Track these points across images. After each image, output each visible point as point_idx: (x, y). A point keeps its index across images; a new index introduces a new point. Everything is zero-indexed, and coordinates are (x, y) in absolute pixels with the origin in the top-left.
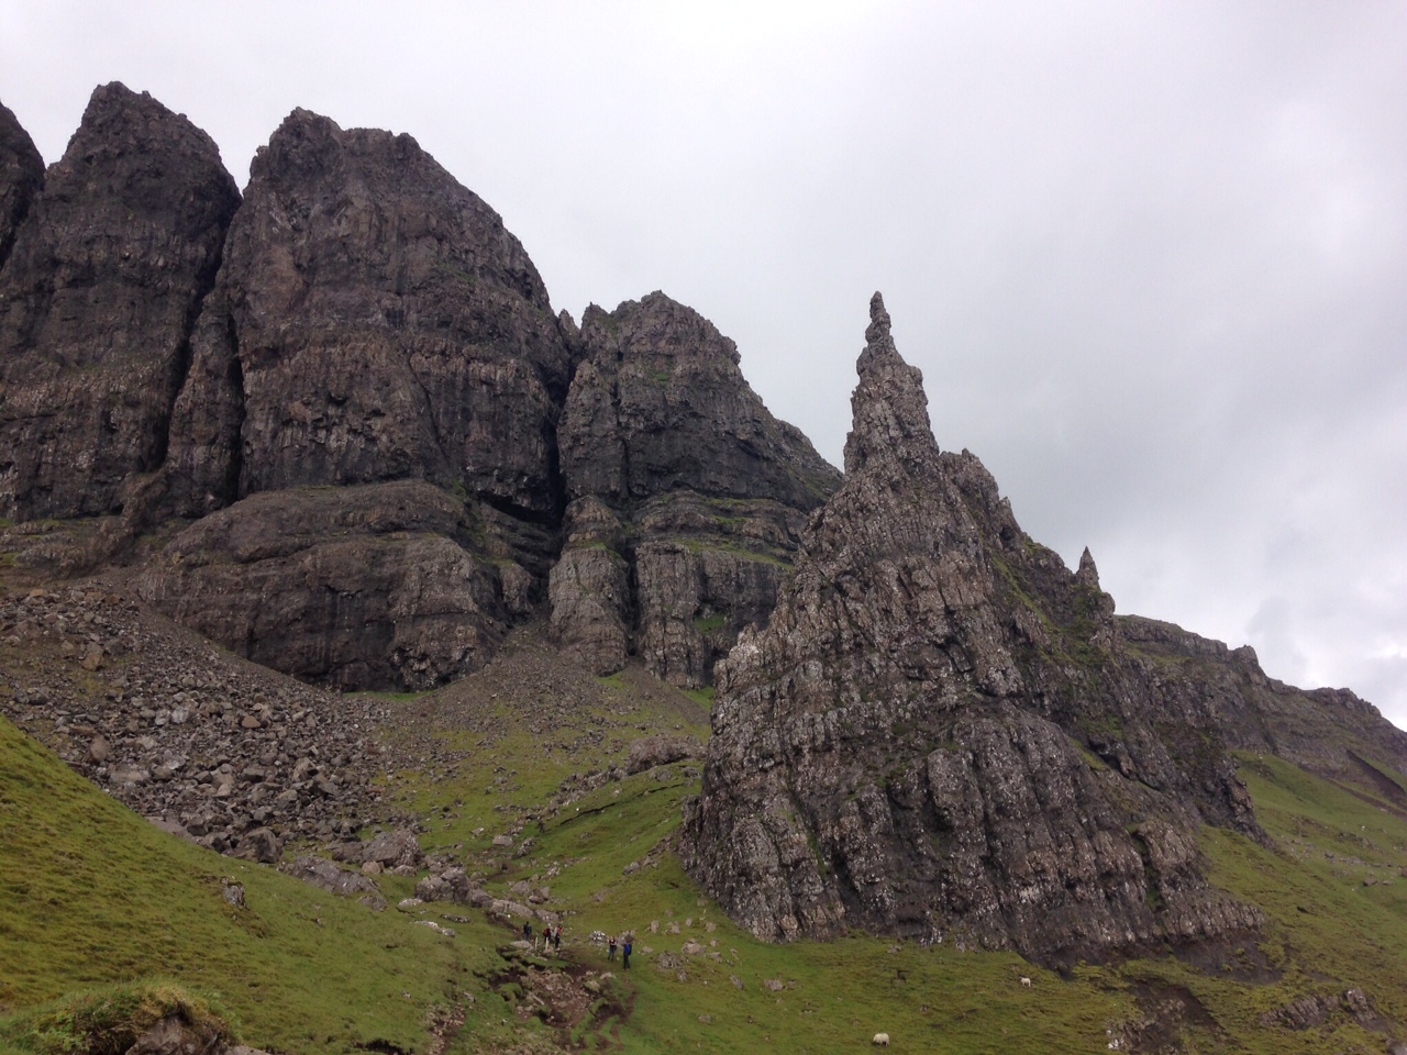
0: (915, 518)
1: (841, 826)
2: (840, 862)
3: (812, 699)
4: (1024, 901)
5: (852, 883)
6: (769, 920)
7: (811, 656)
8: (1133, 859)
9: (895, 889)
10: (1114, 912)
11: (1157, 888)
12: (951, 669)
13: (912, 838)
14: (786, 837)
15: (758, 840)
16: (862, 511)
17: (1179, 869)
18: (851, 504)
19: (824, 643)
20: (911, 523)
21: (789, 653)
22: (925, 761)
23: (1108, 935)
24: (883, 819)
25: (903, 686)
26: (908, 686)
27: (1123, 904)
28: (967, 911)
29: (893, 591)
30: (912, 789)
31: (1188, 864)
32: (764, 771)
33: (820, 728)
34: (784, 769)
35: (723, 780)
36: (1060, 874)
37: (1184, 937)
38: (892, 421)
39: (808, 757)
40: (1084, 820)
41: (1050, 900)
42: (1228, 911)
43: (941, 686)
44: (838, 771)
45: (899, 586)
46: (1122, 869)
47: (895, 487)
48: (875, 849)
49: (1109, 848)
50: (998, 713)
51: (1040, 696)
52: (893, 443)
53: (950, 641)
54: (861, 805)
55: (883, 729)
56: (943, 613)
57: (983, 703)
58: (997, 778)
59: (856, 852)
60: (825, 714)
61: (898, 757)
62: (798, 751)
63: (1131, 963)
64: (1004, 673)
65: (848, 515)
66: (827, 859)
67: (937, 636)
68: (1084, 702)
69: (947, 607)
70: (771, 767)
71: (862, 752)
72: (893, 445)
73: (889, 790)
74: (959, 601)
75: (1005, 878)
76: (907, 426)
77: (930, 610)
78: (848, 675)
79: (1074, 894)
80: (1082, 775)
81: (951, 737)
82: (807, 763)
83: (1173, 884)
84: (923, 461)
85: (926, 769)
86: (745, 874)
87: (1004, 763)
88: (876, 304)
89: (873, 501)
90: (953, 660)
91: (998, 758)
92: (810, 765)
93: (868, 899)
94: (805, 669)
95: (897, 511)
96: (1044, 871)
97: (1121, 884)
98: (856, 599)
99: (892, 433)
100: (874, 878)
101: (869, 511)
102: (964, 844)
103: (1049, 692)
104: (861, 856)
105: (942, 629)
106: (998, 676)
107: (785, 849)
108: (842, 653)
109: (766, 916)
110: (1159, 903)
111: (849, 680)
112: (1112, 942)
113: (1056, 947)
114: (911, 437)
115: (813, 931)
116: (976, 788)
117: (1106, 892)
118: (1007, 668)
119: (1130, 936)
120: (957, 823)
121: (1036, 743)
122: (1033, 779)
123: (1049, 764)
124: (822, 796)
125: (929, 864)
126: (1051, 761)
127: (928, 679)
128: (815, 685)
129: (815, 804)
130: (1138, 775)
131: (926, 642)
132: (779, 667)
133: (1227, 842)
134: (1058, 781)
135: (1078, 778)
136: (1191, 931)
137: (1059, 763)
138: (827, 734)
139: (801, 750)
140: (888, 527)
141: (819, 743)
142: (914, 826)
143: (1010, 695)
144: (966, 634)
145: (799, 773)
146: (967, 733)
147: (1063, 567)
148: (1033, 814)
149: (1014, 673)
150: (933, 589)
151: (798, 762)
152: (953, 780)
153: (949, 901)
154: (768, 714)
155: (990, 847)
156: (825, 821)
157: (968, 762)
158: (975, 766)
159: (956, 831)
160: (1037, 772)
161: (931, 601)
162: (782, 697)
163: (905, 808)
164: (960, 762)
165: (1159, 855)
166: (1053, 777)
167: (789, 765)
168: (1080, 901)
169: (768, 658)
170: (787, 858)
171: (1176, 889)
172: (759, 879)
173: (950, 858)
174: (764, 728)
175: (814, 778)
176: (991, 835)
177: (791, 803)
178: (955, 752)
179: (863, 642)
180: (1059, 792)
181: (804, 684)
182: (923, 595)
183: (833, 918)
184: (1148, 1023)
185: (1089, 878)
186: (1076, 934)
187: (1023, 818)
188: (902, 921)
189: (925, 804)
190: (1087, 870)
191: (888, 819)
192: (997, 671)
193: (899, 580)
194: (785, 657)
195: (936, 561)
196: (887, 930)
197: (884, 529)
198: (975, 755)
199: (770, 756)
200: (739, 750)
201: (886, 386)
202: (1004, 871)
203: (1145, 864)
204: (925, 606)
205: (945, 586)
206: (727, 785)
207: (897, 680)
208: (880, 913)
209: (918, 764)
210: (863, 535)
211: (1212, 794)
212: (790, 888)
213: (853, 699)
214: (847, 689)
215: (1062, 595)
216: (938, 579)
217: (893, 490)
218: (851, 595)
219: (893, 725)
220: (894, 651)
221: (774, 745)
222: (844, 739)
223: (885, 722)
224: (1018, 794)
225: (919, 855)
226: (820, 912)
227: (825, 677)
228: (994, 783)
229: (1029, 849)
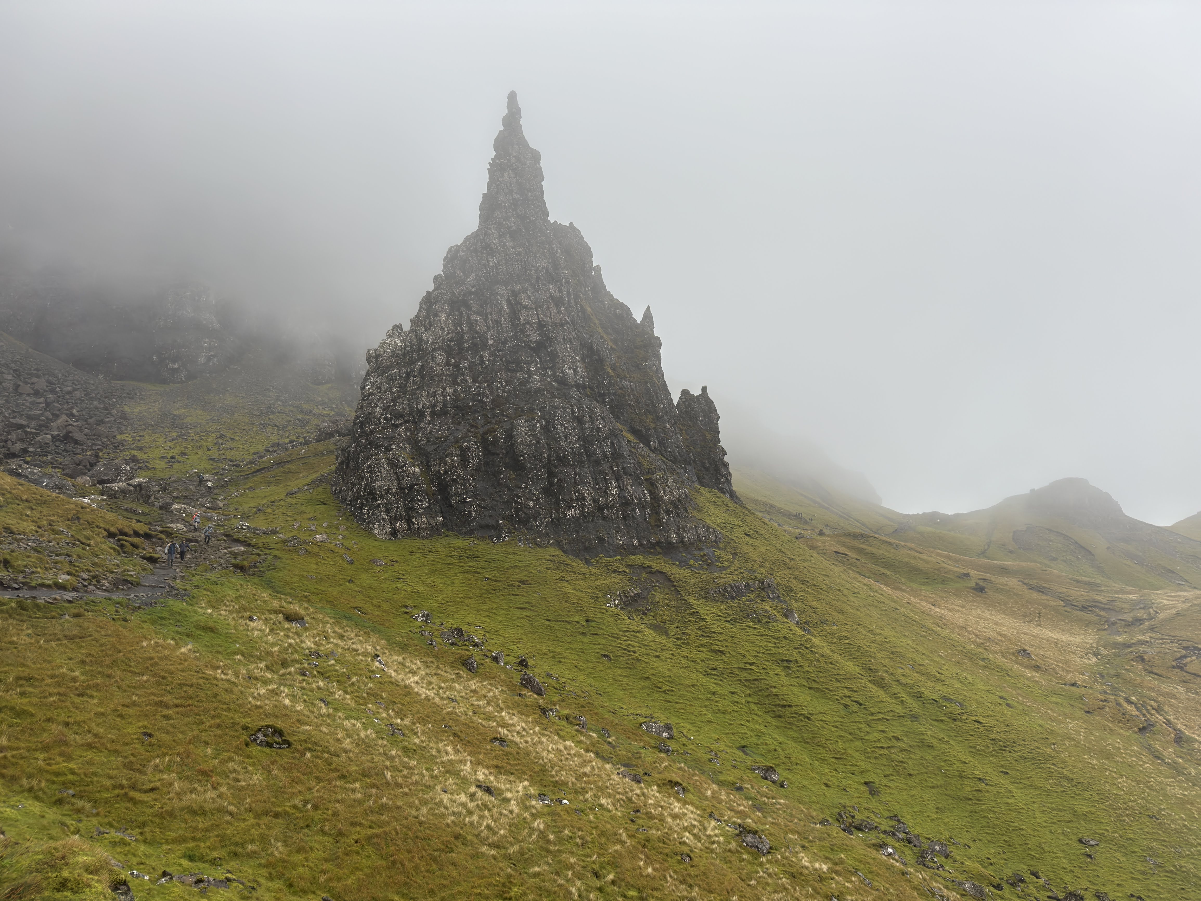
0: (524, 257)
1: (445, 463)
2: (443, 488)
3: (436, 379)
4: (568, 517)
5: (450, 501)
6: (387, 525)
7: (439, 349)
8: (644, 495)
9: (480, 506)
10: (627, 526)
11: (658, 513)
12: (539, 366)
13: (496, 474)
14: (404, 469)
15: (383, 470)
16: (486, 249)
17: (672, 502)
18: (479, 244)
19: (450, 341)
20: (521, 262)
21: (423, 346)
22: (512, 424)
23: (621, 540)
24: (476, 460)
25: (504, 375)
26: (507, 375)
27: (634, 522)
28: (528, 522)
29: (503, 307)
30: (499, 441)
31: (679, 501)
32: (396, 426)
33: (439, 398)
34: (410, 425)
35: (365, 431)
36: (595, 501)
37: (670, 543)
38: (515, 187)
39: (428, 418)
40: (615, 469)
41: (585, 517)
42: (700, 530)
43: (531, 377)
44: (449, 427)
45: (507, 305)
46: (636, 501)
47: (513, 235)
48: (468, 479)
49: (629, 488)
50: (565, 396)
52: (515, 204)
53: (540, 346)
54: (462, 450)
55: (486, 402)
56: (536, 325)
57: (557, 389)
58: (560, 437)
59: (455, 481)
60: (444, 389)
61: (494, 421)
62: (422, 413)
63: (633, 558)
64: (574, 370)
65: (475, 251)
66: (433, 485)
67: (531, 341)
68: (632, 403)
69: (540, 322)
70: (401, 424)
71: (470, 417)
73: (484, 441)
74: (548, 319)
75: (558, 502)
76: (525, 191)
77: (528, 323)
78: (464, 364)
79: (602, 514)
80: (619, 442)
81: (532, 409)
82: (427, 422)
83: (667, 512)
84: (536, 220)
85: (511, 429)
86: (372, 494)
87: (566, 428)
88: (512, 97)
89: (494, 242)
90: (540, 359)
91: (562, 425)
92: (429, 423)
93: (461, 512)
94: (433, 358)
95: (512, 251)
96: (584, 498)
97: (634, 510)
98: (477, 313)
99: (515, 196)
100: (466, 499)
101: (491, 249)
102: (532, 479)
104: (458, 484)
105: (535, 337)
106: (570, 372)
107: (403, 477)
108: (463, 349)
109: (384, 522)
110: (658, 523)
111: (465, 368)
112: (623, 545)
113: (585, 546)
114: (528, 200)
115: (418, 532)
116: (544, 443)
117: (623, 515)
118: (577, 367)
119: (635, 542)
120: (529, 465)
121: (589, 417)
122: (586, 440)
124: (435, 444)
125: (507, 491)
126: (598, 430)
127: (522, 371)
128: (439, 369)
129: (430, 449)
130: (660, 451)
131: (523, 345)
132: (415, 355)
133: (709, 495)
134: (601, 442)
135: (616, 443)
136: (674, 540)
137: (603, 430)
138: (445, 402)
139: (424, 412)
140: (504, 262)
141: (438, 408)
142: (498, 466)
143: (577, 385)
144: (551, 342)
145: (421, 428)
146: (543, 407)
147: (632, 317)
148: (581, 462)
149: (581, 371)
150: (532, 309)
151: (421, 421)
152: (529, 436)
153: (517, 515)
154: (403, 388)
155: (549, 482)
156: (434, 460)
157: (542, 427)
158: (547, 429)
159: (527, 470)
160: (588, 435)
161: (529, 316)
162: (414, 376)
163: (494, 454)
164: (536, 426)
165: (662, 494)
166: (598, 440)
167: (414, 422)
168: (605, 519)
169: (408, 349)
170: (405, 483)
171: (669, 515)
172: (381, 497)
173: (521, 488)
174: (399, 397)
175: (431, 432)
176: (551, 474)
177: (413, 448)
178: (533, 419)
179: (479, 343)
180: (602, 449)
181: (431, 368)
182: (524, 312)
183: (433, 523)
184: (636, 592)
185: (614, 505)
186: (601, 540)
187: (574, 465)
188: (482, 527)
189: (507, 452)
190: (612, 500)
191: (480, 461)
192: (569, 368)
193: (509, 301)
194: (420, 349)
195: (536, 289)
196: (471, 533)
197: (501, 262)
198: (547, 422)
199: (401, 416)
200: (378, 411)
201: (513, 160)
202: (557, 498)
203: (652, 499)
204: (524, 320)
205: (540, 307)
206: (367, 435)
207: (500, 370)
208: (468, 521)
209: (506, 426)
210: (484, 265)
211: (707, 469)
212: (405, 504)
213: (466, 381)
214: (463, 374)
215: (629, 334)
216: (536, 302)
217: (511, 236)
218: (474, 309)
219: (493, 400)
220: (499, 351)
221: (404, 409)
222: (457, 407)
223: (487, 398)
224: (572, 449)
225: (500, 484)
226: (424, 520)
227: (448, 364)
228: (558, 440)
229: (576, 484)
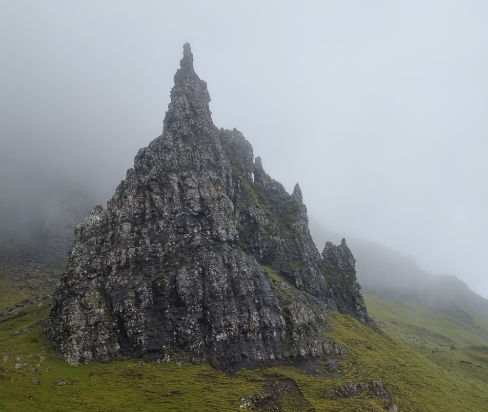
0: (191, 153)
1: (123, 304)
2: (121, 323)
3: (123, 242)
4: (218, 340)
5: (126, 333)
6: (77, 354)
7: (126, 221)
8: (280, 320)
9: (149, 336)
10: (266, 345)
11: (291, 334)
12: (200, 228)
13: (162, 310)
14: (92, 310)
15: (76, 312)
16: (164, 149)
17: (304, 326)
18: (160, 146)
19: (135, 215)
20: (189, 156)
21: (115, 220)
22: (177, 272)
23: (260, 356)
24: (147, 300)
25: (174, 237)
26: (177, 237)
27: (271, 342)
28: (186, 346)
29: (174, 188)
30: (166, 285)
31: (309, 324)
32: (91, 279)
33: (124, 257)
34: (101, 278)
35: (68, 285)
36: (239, 327)
37: (300, 357)
38: (187, 106)
39: (114, 271)
40: (257, 301)
41: (232, 339)
42: (326, 346)
43: (194, 237)
44: (129, 277)
45: (178, 187)
46: (274, 325)
47: (184, 138)
48: (140, 316)
49: (268, 315)
50: (219, 250)
51: (258, 248)
52: (187, 117)
53: (201, 214)
54: (137, 294)
55: (159, 257)
56: (198, 200)
57: (213, 245)
58: (213, 280)
59: (130, 317)
60: (128, 249)
61: (163, 271)
62: (110, 268)
63: (269, 369)
64: (227, 230)
65: (157, 151)
66: (115, 322)
67: (194, 211)
68: (282, 253)
69: (201, 197)
70: (94, 278)
71: (146, 269)
72: (187, 118)
73: (154, 286)
74: (208, 195)
75: (210, 329)
76: (195, 109)
77: (192, 198)
78: (145, 231)
79: (246, 336)
80: (260, 281)
81: (193, 261)
82: (113, 274)
83: (299, 332)
84: (203, 127)
85: (175, 276)
86: (68, 331)
87: (218, 273)
88: (187, 48)
89: (170, 144)
90: (201, 223)
91: (215, 271)
92: (115, 275)
93: (134, 341)
94: (122, 227)
95: (183, 149)
96: (230, 325)
97: (272, 332)
98: (157, 194)
99: (187, 112)
100: (138, 330)
101: (168, 149)
102: (190, 312)
103: (262, 247)
104: (132, 319)
105: (197, 208)
106: (224, 231)
107: (91, 317)
108: (144, 220)
109: (75, 352)
110: (291, 341)
111: (145, 233)
112: (262, 360)
113: (230, 362)
114: (197, 115)
115: (100, 359)
116: (200, 285)
117: (263, 336)
118: (229, 228)
119: (272, 357)
120: (188, 302)
121: (237, 264)
122: (233, 282)
123: (242, 274)
124: (118, 290)
125: (170, 323)
126: (244, 273)
127: (188, 233)
128: (125, 235)
129: (113, 294)
130: (305, 288)
131: (189, 214)
132: (109, 227)
133: (343, 320)
134: (246, 282)
135: (257, 281)
136: (303, 354)
137: (248, 273)
138: (128, 259)
139: (111, 267)
140: (176, 157)
141: (122, 264)
142: (164, 304)
143: (229, 242)
144: (210, 211)
145: (108, 280)
146: (201, 259)
147: (285, 191)
148: (229, 298)
149: (234, 231)
150: (195, 188)
151: (109, 274)
152: (188, 280)
153: (177, 340)
154: (98, 251)
155: (203, 314)
156: (116, 302)
157: (199, 273)
158: (203, 275)
159: (187, 306)
160: (235, 277)
161: (193, 194)
162: (107, 242)
163: (161, 295)
164: (194, 272)
165: (295, 318)
166: (243, 280)
167: (104, 275)
168: (247, 340)
169: (104, 222)
170: (91, 322)
171: (300, 335)
172: (74, 333)
173: (181, 320)
174: (95, 257)
175: (116, 282)
176: (205, 308)
177: (101, 294)
178: (193, 267)
179: (157, 215)
180: (246, 287)
181: (120, 235)
182: (190, 191)
183: (112, 351)
184: (266, 396)
185: (255, 329)
186: (244, 356)
187: (223, 300)
188: (149, 351)
189: (172, 293)
190: (253, 325)
191: (150, 301)
192: (223, 229)
193: (179, 184)
194: (113, 222)
195: (199, 175)
196: (141, 357)
197: (174, 158)
198: (203, 269)
199: (94, 271)
200: (78, 269)
201: (186, 88)
202: (209, 326)
203: (287, 323)
204: (189, 196)
205: (202, 187)
206: (69, 287)
207: (171, 233)
208: (139, 347)
209: (172, 274)
210: (162, 160)
211: (345, 300)
212: (91, 337)
213: (145, 243)
214: (143, 238)
215: (282, 204)
216: (199, 184)
217: (183, 139)
218: (155, 191)
219: (165, 256)
220: (172, 219)
221: (97, 266)
222: (137, 262)
223: (160, 254)
224: (222, 288)
225: (165, 318)
226: (105, 348)
227: (132, 231)
228: (211, 282)
229: (224, 314)
